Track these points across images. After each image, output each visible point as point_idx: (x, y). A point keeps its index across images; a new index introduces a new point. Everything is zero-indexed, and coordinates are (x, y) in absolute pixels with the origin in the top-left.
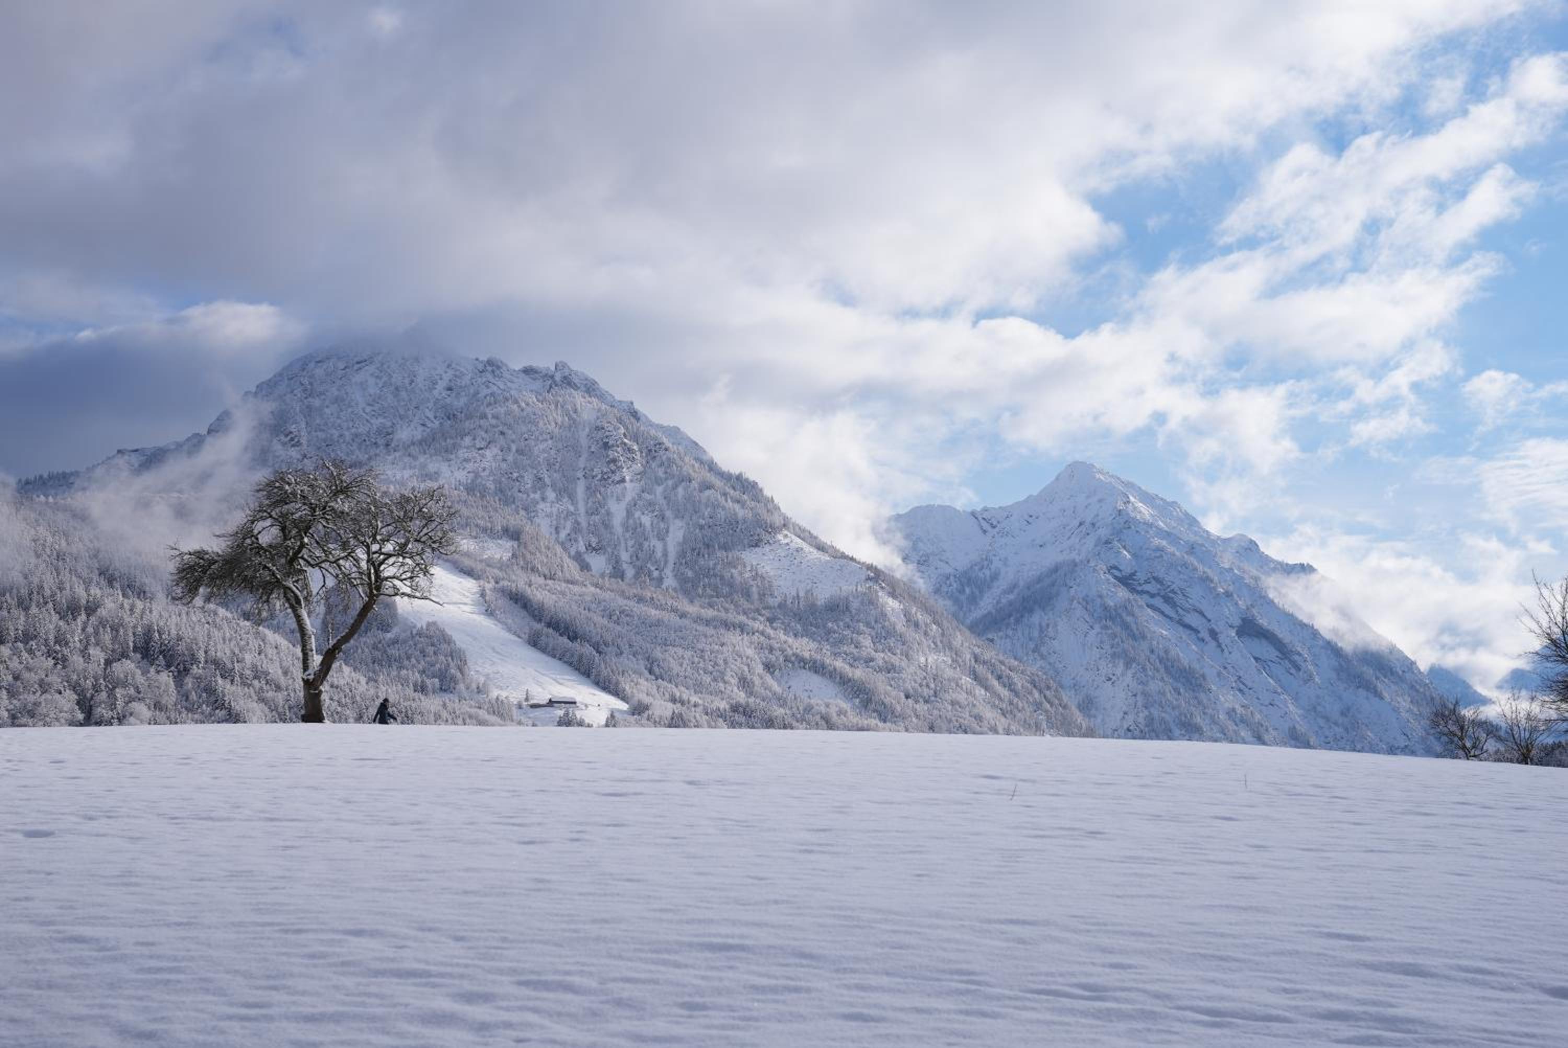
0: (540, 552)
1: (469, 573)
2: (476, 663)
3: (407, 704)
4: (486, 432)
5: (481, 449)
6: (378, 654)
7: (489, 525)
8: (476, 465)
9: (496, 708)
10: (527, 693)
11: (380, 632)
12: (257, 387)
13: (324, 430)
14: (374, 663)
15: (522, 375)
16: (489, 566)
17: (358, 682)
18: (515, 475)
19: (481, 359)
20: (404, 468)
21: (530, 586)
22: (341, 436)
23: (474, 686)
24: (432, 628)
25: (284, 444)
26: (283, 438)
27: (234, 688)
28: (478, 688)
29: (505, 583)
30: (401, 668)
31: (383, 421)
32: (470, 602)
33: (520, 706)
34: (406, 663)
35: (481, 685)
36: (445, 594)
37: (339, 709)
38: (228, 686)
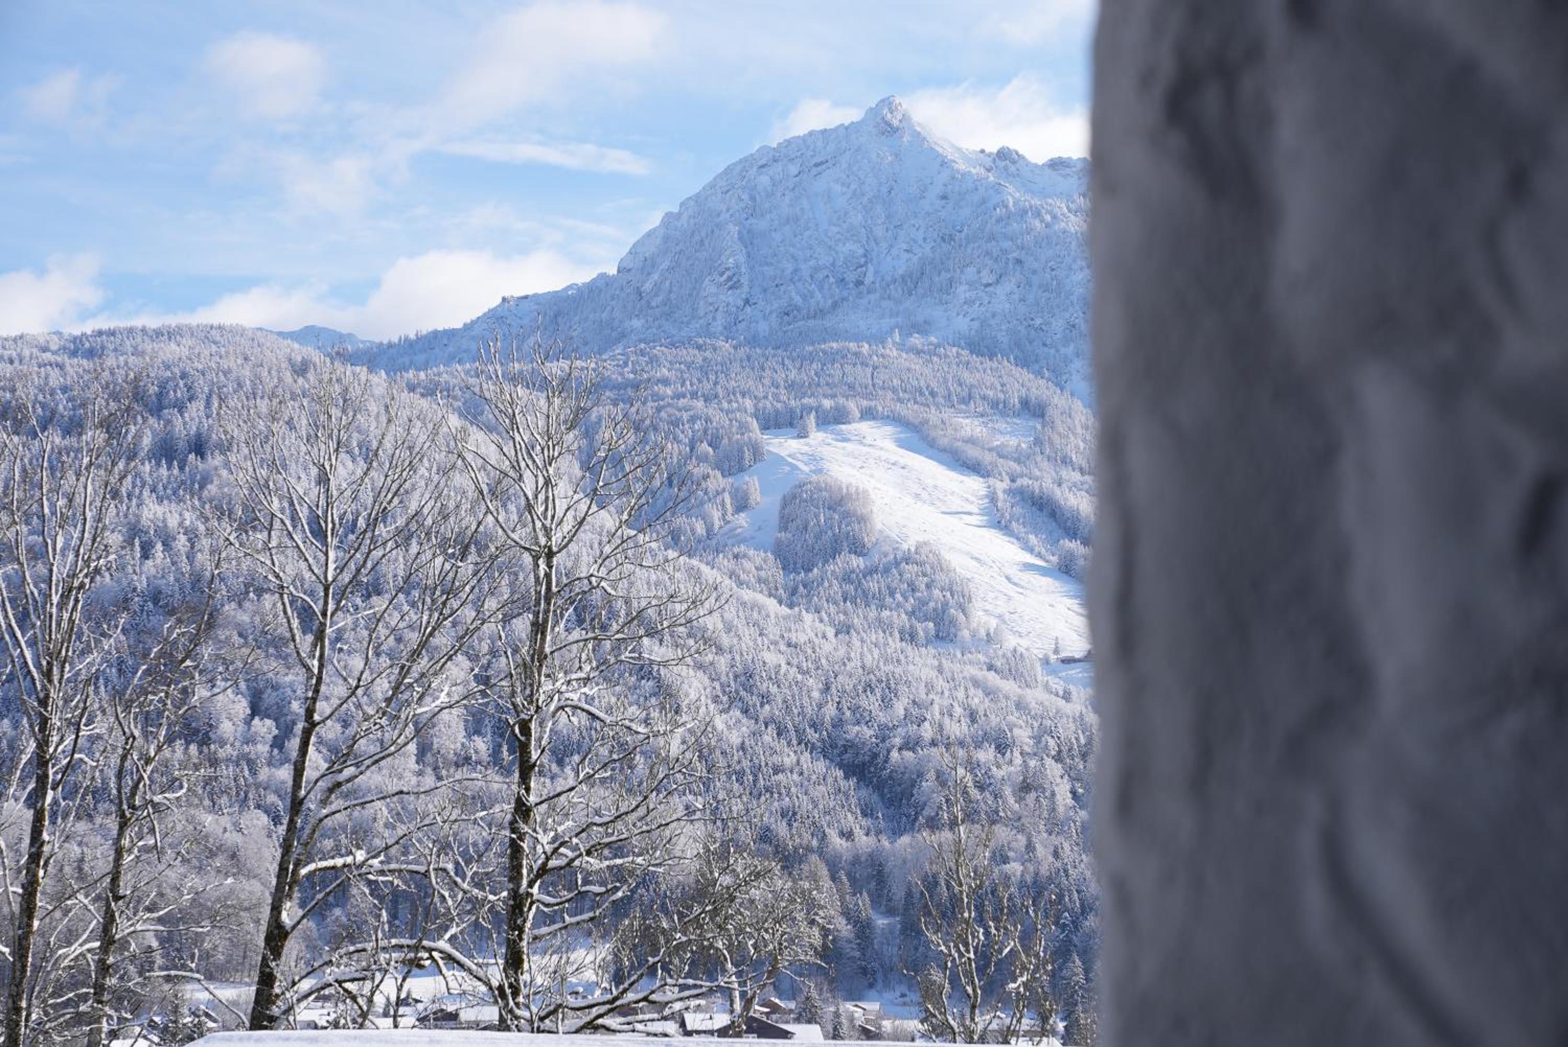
0: (1075, 434)
1: (973, 468)
2: (984, 599)
3: (890, 668)
4: (996, 260)
5: (989, 285)
6: (851, 588)
7: (1001, 396)
8: (983, 309)
9: (1013, 664)
10: (1056, 644)
11: (853, 556)
12: (682, 204)
13: (772, 264)
14: (845, 601)
15: (1048, 171)
16: (1001, 456)
17: (824, 637)
18: (1038, 321)
19: (987, 151)
20: (882, 316)
21: (1060, 485)
22: (796, 271)
23: (983, 633)
24: (924, 551)
25: (720, 285)
26: (715, 276)
27: (663, 649)
28: (988, 635)
29: (1024, 482)
30: (882, 607)
31: (852, 248)
32: (976, 510)
33: (1046, 662)
34: (889, 600)
35: (992, 631)
36: (941, 500)
37: (799, 677)
38: (656, 648)
